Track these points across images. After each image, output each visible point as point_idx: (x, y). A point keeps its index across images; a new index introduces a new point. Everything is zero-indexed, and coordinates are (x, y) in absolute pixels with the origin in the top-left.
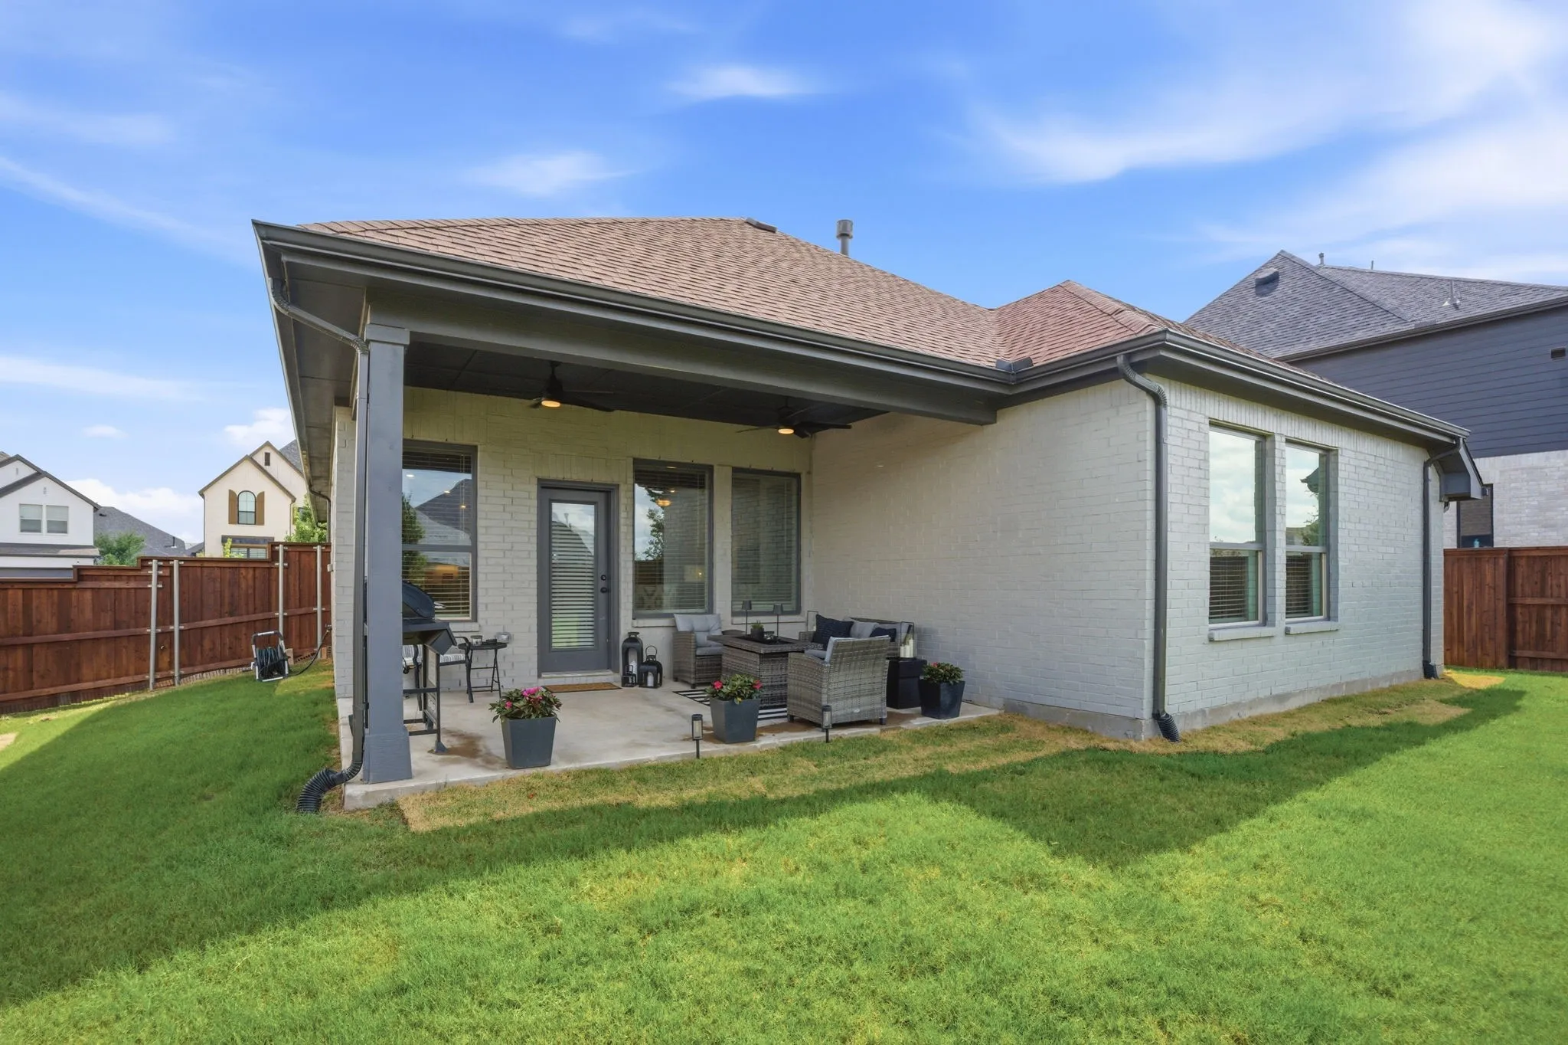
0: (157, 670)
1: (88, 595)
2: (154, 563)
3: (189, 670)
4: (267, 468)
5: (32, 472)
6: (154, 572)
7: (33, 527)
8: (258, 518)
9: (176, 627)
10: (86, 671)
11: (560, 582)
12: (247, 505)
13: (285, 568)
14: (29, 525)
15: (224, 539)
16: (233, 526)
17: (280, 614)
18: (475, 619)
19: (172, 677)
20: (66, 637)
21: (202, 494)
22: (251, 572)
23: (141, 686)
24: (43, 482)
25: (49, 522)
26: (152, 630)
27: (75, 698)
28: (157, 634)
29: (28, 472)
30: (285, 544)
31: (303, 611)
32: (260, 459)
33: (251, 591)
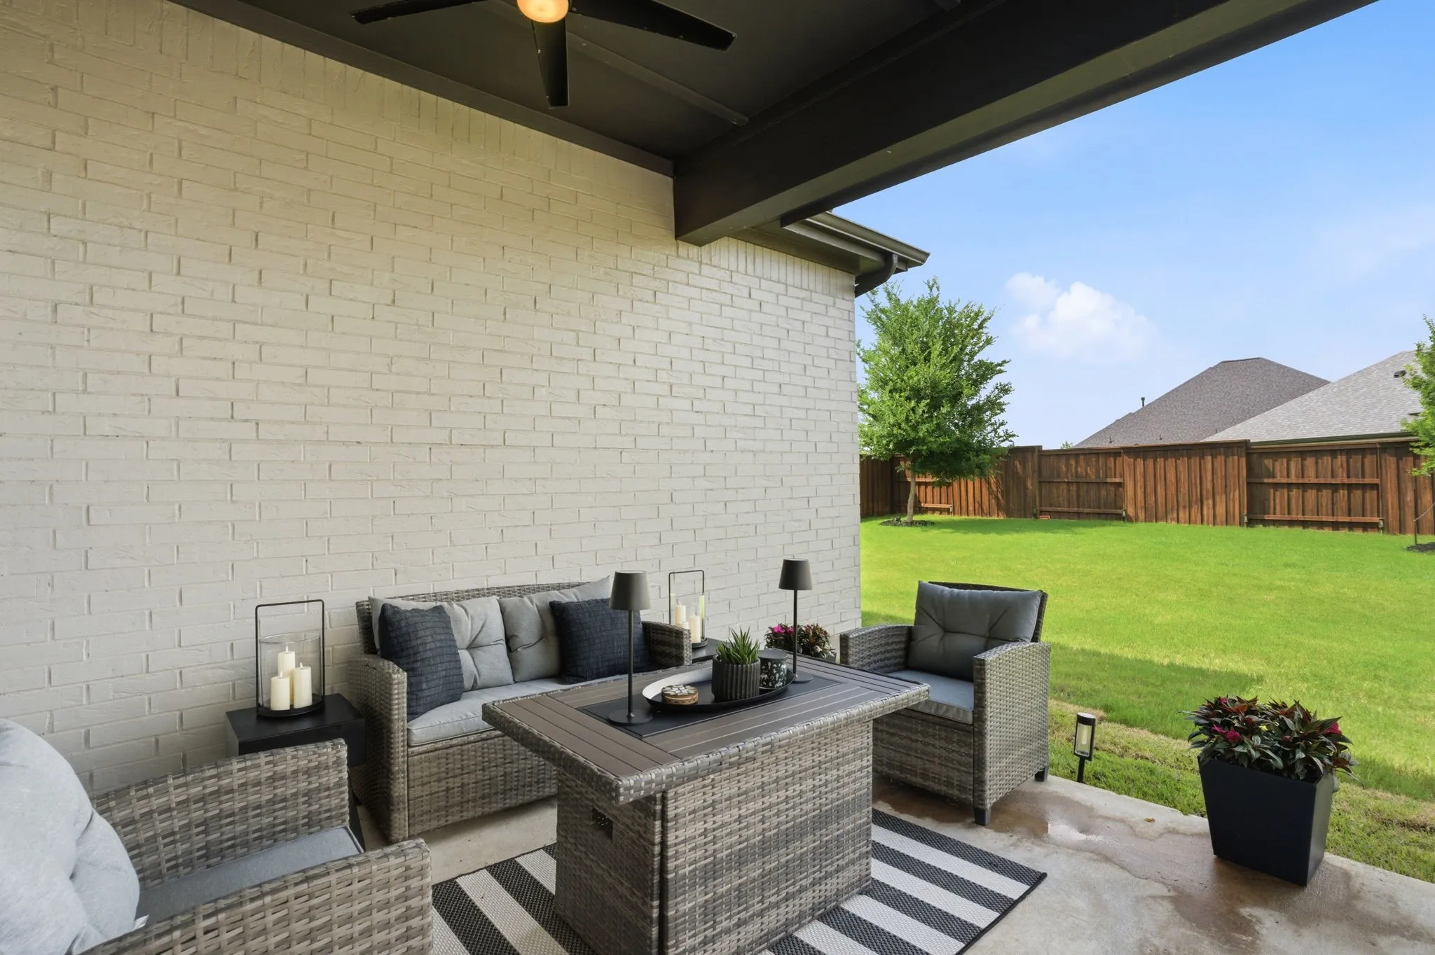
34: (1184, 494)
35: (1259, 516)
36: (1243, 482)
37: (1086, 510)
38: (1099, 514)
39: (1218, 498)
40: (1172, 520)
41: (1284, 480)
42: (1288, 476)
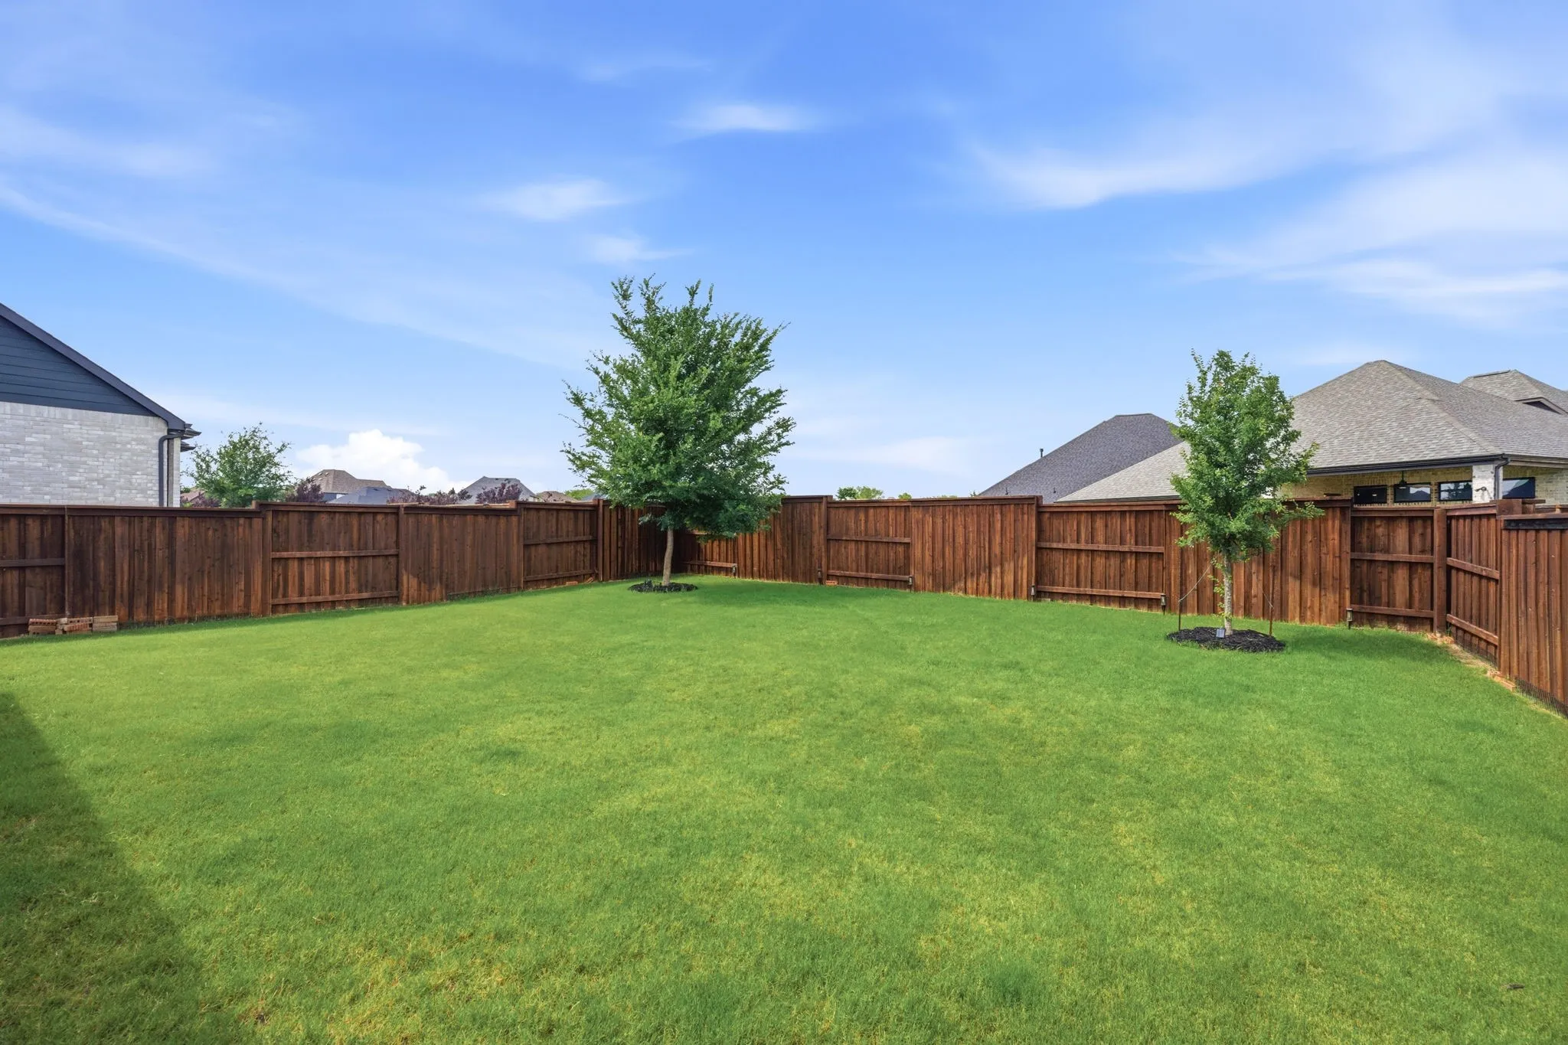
34: (973, 560)
35: (1048, 588)
36: (1032, 546)
37: (875, 575)
38: (888, 580)
39: (1006, 566)
40: (960, 589)
41: (1074, 546)
42: (1078, 541)
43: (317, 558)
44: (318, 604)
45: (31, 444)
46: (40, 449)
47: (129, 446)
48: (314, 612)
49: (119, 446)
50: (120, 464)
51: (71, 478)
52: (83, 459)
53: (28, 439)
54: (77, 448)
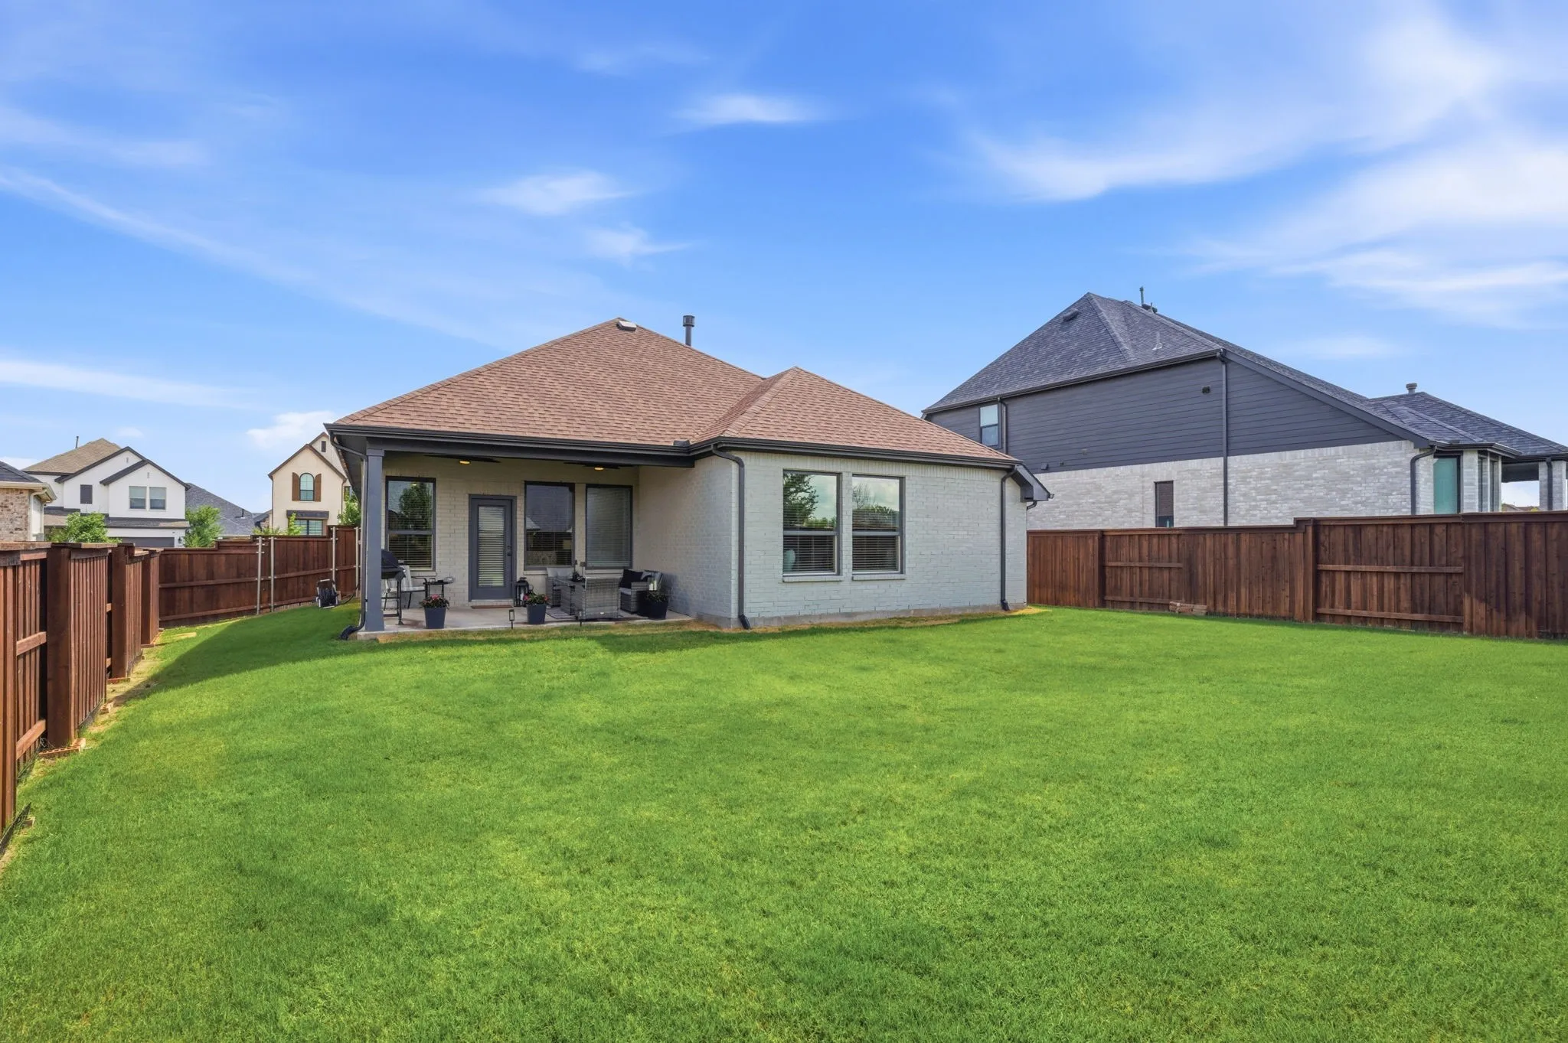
0: (261, 603)
1: (223, 558)
2: (260, 539)
3: (279, 603)
4: (323, 454)
5: (138, 460)
6: (260, 544)
7: (140, 505)
8: (316, 496)
9: (272, 577)
10: (222, 604)
11: (485, 548)
12: (307, 484)
13: (336, 541)
14: (137, 503)
15: (289, 514)
16: (295, 502)
17: (333, 569)
18: (434, 570)
19: (270, 607)
20: (211, 582)
21: (271, 476)
22: (316, 543)
23: (252, 612)
24: (148, 468)
25: (151, 501)
26: (259, 579)
27: (216, 618)
28: (261, 581)
29: (135, 460)
30: (336, 526)
31: (346, 568)
32: (318, 447)
33: (316, 555)
43: (1363, 573)
44: (1365, 620)
45: (1316, 478)
46: (1322, 481)
47: (1385, 470)
48: (1359, 625)
49: (1377, 471)
50: (1378, 488)
51: (1343, 503)
52: (1350, 486)
53: (1314, 475)
54: (1346, 477)
